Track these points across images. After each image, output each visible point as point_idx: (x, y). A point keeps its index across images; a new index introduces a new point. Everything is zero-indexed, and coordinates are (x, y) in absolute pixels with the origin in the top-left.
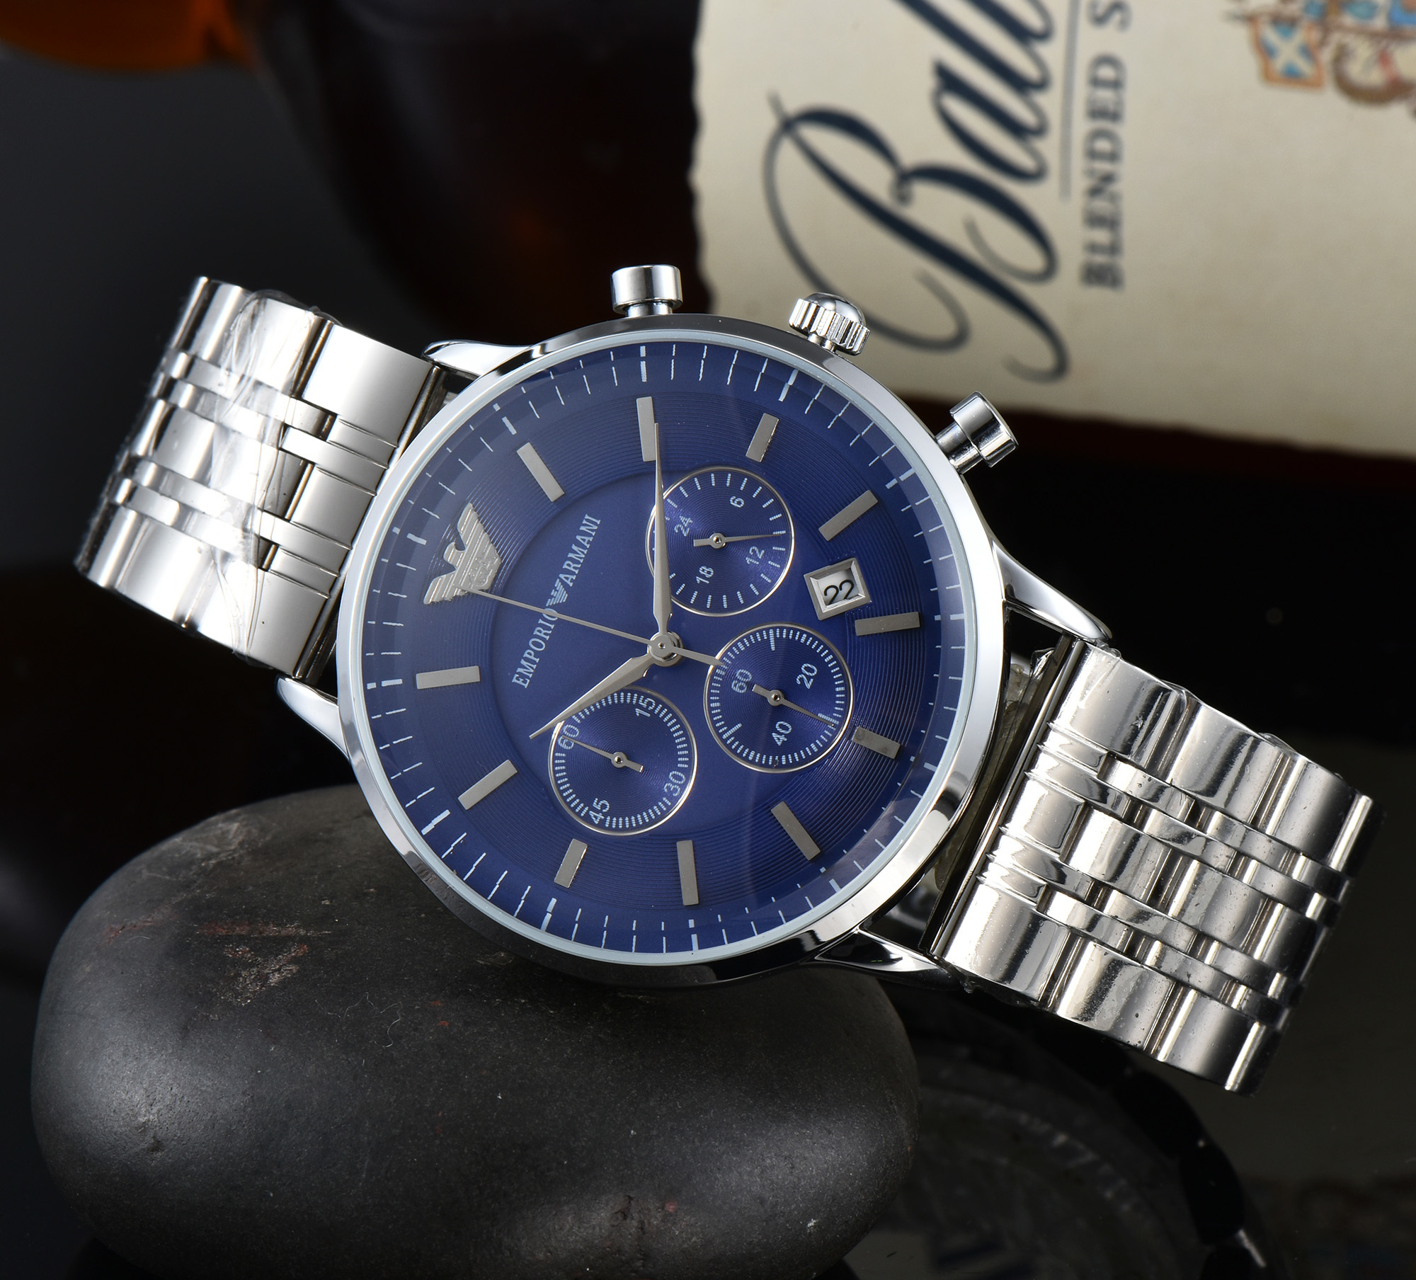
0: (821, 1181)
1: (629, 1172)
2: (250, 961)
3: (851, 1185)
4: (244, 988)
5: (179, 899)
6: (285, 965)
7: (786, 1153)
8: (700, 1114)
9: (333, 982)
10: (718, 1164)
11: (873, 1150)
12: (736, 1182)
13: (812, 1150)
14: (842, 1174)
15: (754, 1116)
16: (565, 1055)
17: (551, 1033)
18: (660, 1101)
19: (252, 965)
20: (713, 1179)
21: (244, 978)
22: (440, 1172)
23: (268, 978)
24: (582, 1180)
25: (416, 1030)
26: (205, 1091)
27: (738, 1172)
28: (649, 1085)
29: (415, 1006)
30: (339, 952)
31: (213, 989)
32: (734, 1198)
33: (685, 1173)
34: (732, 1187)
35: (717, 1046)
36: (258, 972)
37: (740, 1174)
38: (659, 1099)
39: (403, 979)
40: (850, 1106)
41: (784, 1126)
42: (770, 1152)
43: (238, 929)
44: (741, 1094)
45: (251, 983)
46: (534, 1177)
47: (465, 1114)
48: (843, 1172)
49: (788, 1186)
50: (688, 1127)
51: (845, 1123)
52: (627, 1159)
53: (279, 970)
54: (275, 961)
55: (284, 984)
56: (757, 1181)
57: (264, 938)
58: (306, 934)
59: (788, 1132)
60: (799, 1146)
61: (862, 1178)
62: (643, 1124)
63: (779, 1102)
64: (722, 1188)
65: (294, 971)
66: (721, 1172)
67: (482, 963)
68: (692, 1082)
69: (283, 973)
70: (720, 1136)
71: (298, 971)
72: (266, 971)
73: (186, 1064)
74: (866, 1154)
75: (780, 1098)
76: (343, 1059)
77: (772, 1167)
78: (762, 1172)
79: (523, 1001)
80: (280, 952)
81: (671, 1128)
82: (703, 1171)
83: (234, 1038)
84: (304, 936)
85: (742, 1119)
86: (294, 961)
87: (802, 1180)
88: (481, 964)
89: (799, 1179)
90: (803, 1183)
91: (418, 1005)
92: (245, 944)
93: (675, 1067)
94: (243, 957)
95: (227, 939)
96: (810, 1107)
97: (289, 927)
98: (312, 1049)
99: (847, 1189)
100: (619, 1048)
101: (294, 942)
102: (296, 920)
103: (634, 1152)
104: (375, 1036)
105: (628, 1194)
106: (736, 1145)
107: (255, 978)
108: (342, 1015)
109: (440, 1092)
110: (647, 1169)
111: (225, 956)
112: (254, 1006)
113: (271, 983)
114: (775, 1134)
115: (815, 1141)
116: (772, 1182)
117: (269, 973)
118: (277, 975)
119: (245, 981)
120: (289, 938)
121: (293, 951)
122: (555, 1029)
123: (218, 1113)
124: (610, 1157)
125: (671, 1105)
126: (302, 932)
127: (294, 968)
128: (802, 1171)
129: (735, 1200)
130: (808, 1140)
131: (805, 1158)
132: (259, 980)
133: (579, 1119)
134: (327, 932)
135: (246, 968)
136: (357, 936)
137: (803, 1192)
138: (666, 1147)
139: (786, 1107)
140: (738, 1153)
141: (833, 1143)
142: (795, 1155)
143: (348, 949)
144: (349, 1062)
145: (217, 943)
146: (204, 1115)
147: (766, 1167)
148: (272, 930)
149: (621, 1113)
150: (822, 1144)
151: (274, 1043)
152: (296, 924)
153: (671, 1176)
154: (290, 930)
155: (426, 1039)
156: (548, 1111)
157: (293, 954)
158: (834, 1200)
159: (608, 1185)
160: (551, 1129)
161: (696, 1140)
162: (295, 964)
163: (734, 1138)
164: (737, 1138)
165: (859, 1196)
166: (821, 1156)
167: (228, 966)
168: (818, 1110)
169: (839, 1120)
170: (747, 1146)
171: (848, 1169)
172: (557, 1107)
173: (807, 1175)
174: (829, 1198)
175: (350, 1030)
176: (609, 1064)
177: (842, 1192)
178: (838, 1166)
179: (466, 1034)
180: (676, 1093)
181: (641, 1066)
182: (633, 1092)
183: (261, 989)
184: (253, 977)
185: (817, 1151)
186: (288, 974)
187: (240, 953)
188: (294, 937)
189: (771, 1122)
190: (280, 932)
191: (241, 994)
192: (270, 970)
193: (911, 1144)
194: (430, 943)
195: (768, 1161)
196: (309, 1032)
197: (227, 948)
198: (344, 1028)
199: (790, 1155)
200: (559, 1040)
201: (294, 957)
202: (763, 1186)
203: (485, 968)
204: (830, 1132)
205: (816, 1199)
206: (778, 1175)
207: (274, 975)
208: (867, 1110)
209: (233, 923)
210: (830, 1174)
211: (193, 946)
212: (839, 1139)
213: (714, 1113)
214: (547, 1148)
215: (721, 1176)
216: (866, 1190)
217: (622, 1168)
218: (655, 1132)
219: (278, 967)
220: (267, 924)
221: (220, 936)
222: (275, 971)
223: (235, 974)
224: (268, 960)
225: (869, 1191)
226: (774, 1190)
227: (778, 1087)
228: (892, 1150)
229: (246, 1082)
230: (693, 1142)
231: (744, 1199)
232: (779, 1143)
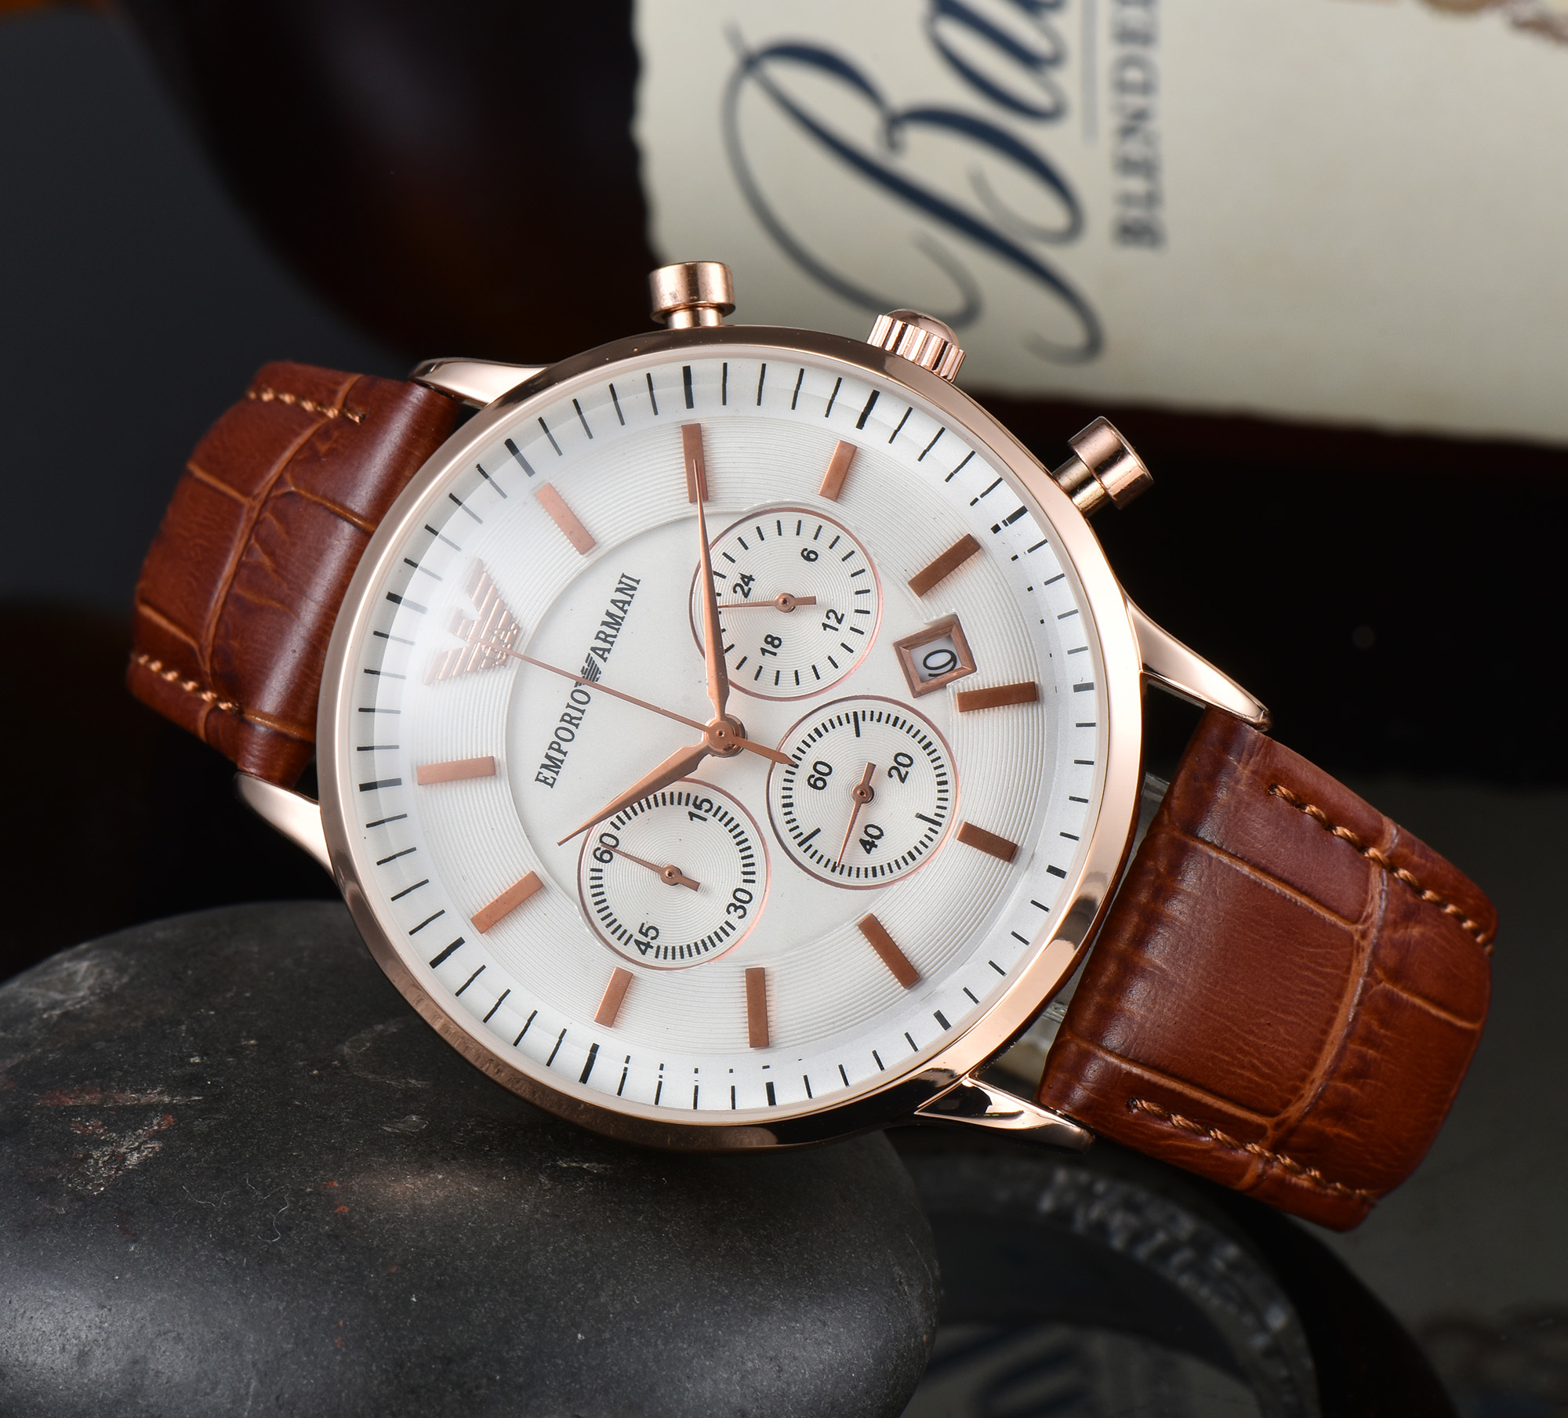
0: (816, 1385)
1: (577, 1386)
2: (103, 1138)
3: (854, 1388)
4: (95, 1172)
5: (16, 1061)
6: (145, 1142)
7: (771, 1353)
8: (664, 1309)
9: (205, 1161)
10: (688, 1370)
11: (879, 1343)
12: (711, 1392)
13: (804, 1348)
14: (842, 1375)
15: (730, 1309)
16: (494, 1244)
17: (476, 1216)
18: (613, 1295)
19: (105, 1143)
20: (681, 1390)
21: (94, 1159)
22: (343, 1395)
23: (125, 1159)
24: (520, 1399)
25: (308, 1218)
26: (52, 1304)
27: (713, 1380)
28: (599, 1276)
29: (306, 1188)
30: (212, 1124)
31: (58, 1175)
32: (709, 1412)
33: (646, 1384)
34: (705, 1399)
35: (682, 1223)
36: (114, 1151)
37: (715, 1382)
38: (611, 1293)
39: (292, 1155)
40: (849, 1290)
41: (768, 1320)
42: (751, 1353)
43: (87, 1097)
44: (714, 1282)
45: (104, 1167)
46: (459, 1398)
47: (372, 1322)
48: (843, 1373)
49: (776, 1394)
50: (649, 1326)
51: (843, 1312)
52: (573, 1370)
53: (138, 1149)
54: (134, 1137)
55: (145, 1165)
56: (736, 1390)
57: (119, 1108)
58: (170, 1102)
59: (773, 1327)
60: (788, 1344)
61: (867, 1379)
62: (592, 1326)
63: (761, 1289)
64: (694, 1400)
65: (157, 1149)
66: (692, 1381)
67: (389, 1130)
68: (652, 1270)
69: (144, 1151)
70: (689, 1336)
71: (162, 1149)
72: (123, 1150)
73: (28, 1271)
74: (871, 1348)
75: (762, 1285)
76: (220, 1259)
77: (755, 1371)
78: (743, 1377)
79: (440, 1177)
80: (140, 1125)
81: (628, 1329)
82: (669, 1380)
83: (85, 1237)
84: (169, 1104)
85: (715, 1313)
86: (156, 1136)
87: (793, 1386)
88: (388, 1132)
89: (788, 1384)
90: (794, 1389)
91: (310, 1187)
92: (96, 1116)
93: (630, 1252)
94: (94, 1133)
95: (75, 1110)
96: (799, 1293)
97: (150, 1094)
98: (181, 1247)
99: (849, 1393)
100: (561, 1231)
101: (156, 1112)
102: (159, 1083)
103: (582, 1361)
104: (258, 1227)
105: (576, 1413)
106: (709, 1346)
107: (109, 1159)
108: (217, 1203)
109: (340, 1296)
110: (599, 1381)
111: (72, 1133)
112: (109, 1196)
113: (129, 1165)
114: (757, 1331)
115: (807, 1336)
116: (756, 1390)
117: (125, 1153)
118: (136, 1155)
119: (98, 1164)
120: (151, 1107)
121: (155, 1122)
122: (481, 1210)
123: (68, 1331)
124: (553, 1369)
125: (627, 1300)
126: (167, 1099)
127: (156, 1145)
128: (792, 1374)
129: (711, 1414)
130: (798, 1335)
131: (795, 1358)
132: (115, 1161)
133: (513, 1323)
134: (197, 1098)
135: (98, 1147)
136: (234, 1101)
137: (794, 1400)
138: (622, 1353)
139: (769, 1296)
140: (712, 1356)
141: (829, 1337)
142: (783, 1355)
143: (223, 1119)
144: (227, 1262)
145: (61, 1116)
146: (51, 1333)
147: (748, 1371)
148: (130, 1097)
149: (565, 1312)
150: (816, 1339)
151: (135, 1241)
152: (159, 1089)
153: (630, 1389)
154: (153, 1096)
155: (321, 1230)
156: (475, 1315)
157: (156, 1128)
158: (833, 1408)
159: (552, 1403)
160: (479, 1337)
161: (659, 1342)
162: (159, 1140)
163: (706, 1337)
164: (710, 1337)
165: (864, 1401)
166: (816, 1355)
167: (76, 1146)
168: (809, 1298)
169: (837, 1308)
170: (723, 1347)
171: (849, 1369)
172: (485, 1308)
173: (798, 1378)
174: (826, 1406)
175: (227, 1221)
176: (548, 1252)
177: (843, 1397)
178: (836, 1365)
179: (371, 1221)
180: (632, 1285)
181: (588, 1253)
182: (580, 1285)
183: (116, 1173)
184: (106, 1158)
185: (809, 1348)
186: (150, 1153)
187: (90, 1128)
188: (157, 1106)
189: (751, 1315)
190: (139, 1100)
191: (92, 1180)
192: (127, 1148)
193: (926, 1333)
194: (325, 1107)
195: (750, 1364)
196: (176, 1226)
197: (75, 1122)
198: (220, 1219)
199: (777, 1355)
200: (486, 1224)
201: (157, 1132)
202: (744, 1396)
203: (393, 1136)
204: (824, 1324)
205: (811, 1408)
206: (762, 1381)
207: (132, 1155)
208: (871, 1295)
209: (82, 1091)
210: (827, 1376)
211: (33, 1121)
212: (836, 1332)
213: (680, 1307)
214: (475, 1361)
215: (691, 1385)
216: (873, 1394)
217: (568, 1381)
218: (607, 1335)
219: (137, 1144)
220: (123, 1091)
221: (65, 1107)
222: (134, 1149)
223: (84, 1156)
224: (125, 1137)
225: (876, 1394)
226: (757, 1400)
227: (759, 1271)
228: (903, 1342)
229: (102, 1292)
230: (656, 1345)
231: (720, 1413)
232: (762, 1341)
